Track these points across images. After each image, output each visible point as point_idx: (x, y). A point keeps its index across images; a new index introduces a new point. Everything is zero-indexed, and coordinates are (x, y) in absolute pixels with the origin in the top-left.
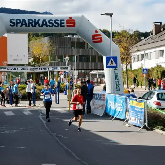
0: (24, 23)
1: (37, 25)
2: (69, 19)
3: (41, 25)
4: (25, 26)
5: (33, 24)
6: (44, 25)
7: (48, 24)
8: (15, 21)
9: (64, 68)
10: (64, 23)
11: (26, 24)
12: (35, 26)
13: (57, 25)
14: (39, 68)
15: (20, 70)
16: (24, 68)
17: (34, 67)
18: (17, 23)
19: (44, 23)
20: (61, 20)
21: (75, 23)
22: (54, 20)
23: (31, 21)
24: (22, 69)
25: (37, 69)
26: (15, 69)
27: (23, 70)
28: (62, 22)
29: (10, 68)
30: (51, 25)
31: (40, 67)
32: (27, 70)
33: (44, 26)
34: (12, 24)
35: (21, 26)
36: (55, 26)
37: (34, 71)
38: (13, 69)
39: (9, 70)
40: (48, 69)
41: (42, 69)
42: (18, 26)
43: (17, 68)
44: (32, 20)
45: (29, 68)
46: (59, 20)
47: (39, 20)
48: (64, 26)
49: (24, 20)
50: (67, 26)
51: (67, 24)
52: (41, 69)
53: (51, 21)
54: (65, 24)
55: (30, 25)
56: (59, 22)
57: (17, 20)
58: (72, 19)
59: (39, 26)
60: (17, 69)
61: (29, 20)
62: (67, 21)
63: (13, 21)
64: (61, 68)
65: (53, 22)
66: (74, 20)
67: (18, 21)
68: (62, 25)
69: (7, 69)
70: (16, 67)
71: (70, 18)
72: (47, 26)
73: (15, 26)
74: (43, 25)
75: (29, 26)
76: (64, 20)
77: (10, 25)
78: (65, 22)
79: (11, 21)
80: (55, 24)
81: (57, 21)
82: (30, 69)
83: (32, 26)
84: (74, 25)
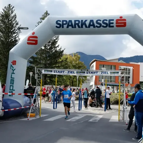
0: (70, 24)
1: (84, 26)
2: (120, 19)
3: (88, 26)
4: (71, 27)
5: (80, 24)
6: (92, 25)
7: (96, 24)
8: (61, 23)
9: (114, 73)
10: (113, 23)
11: (72, 25)
12: (82, 27)
13: (105, 25)
14: (87, 72)
15: (66, 73)
16: (71, 71)
17: (82, 70)
18: (63, 24)
19: (92, 24)
20: (110, 20)
21: (126, 22)
22: (102, 20)
23: (77, 22)
24: (68, 73)
25: (84, 72)
26: (61, 72)
27: (70, 74)
28: (111, 22)
29: (56, 71)
30: (98, 25)
31: (88, 70)
32: (74, 73)
33: (92, 27)
34: (58, 26)
35: (68, 27)
36: (103, 26)
37: (81, 74)
38: (59, 72)
39: (55, 74)
40: (96, 73)
41: (90, 73)
42: (64, 27)
43: (64, 71)
44: (79, 21)
45: (75, 72)
46: (108, 20)
47: (86, 21)
48: (113, 27)
49: (70, 21)
50: (117, 26)
51: (116, 24)
52: (88, 73)
53: (99, 22)
54: (115, 25)
55: (77, 25)
56: (107, 22)
57: (63, 21)
58: (123, 18)
59: (86, 27)
60: (64, 73)
61: (75, 21)
62: (117, 20)
63: (59, 22)
64: (111, 73)
65: (101, 22)
66: (125, 20)
67: (65, 22)
68: (111, 25)
69: (53, 72)
70: (62, 71)
71: (121, 17)
72: (94, 27)
73: (61, 27)
74: (90, 25)
75: (75, 27)
76: (113, 20)
77: (57, 27)
78: (115, 22)
79: (57, 23)
80: (103, 24)
81: (105, 21)
82: (77, 72)
83: (79, 27)
84: (125, 25)
